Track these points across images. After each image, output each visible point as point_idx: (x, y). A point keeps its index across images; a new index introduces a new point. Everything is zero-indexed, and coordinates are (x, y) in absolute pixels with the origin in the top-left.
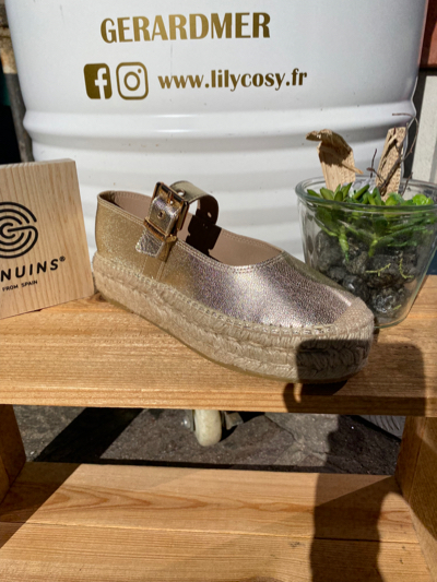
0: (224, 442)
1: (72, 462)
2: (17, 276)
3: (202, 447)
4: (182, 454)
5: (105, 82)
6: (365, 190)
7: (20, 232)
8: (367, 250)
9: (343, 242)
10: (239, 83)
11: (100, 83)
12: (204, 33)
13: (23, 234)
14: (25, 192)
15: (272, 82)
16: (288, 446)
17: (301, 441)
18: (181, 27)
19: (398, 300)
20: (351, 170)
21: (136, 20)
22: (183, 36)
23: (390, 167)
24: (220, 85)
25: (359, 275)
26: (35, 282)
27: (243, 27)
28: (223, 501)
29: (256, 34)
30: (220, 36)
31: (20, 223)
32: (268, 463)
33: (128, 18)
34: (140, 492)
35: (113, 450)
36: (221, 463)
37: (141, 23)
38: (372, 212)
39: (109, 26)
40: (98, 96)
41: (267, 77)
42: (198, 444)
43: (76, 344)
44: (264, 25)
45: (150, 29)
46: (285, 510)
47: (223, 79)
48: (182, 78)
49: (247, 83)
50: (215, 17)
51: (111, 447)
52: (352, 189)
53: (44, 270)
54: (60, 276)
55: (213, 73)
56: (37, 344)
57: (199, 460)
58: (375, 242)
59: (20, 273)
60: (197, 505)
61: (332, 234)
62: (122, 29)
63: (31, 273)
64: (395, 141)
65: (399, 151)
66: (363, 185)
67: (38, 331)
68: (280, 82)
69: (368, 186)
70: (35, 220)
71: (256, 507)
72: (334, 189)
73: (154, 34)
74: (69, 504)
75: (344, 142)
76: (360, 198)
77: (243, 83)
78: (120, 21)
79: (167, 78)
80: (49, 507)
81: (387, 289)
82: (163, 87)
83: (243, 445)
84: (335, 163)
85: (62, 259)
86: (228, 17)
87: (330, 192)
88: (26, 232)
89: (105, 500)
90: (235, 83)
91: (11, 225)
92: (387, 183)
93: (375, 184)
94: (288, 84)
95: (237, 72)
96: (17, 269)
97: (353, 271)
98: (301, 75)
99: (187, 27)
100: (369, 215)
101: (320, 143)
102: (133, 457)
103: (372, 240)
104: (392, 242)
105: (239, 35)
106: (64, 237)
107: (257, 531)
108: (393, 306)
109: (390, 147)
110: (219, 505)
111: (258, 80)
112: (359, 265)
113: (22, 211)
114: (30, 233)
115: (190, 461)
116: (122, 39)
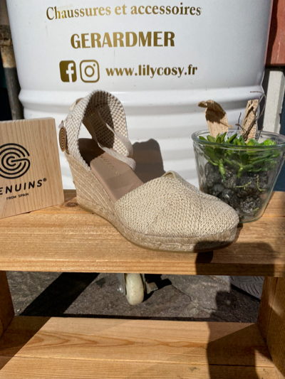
0: (145, 302)
1: (44, 316)
2: (16, 190)
3: (131, 305)
4: (118, 310)
5: (73, 72)
6: (235, 137)
7: (19, 162)
8: (237, 173)
9: (222, 169)
10: (156, 73)
11: (70, 72)
12: (135, 43)
13: (21, 164)
14: (23, 137)
15: (176, 73)
16: (187, 305)
17: (196, 301)
18: (120, 40)
19: (256, 205)
20: (225, 125)
21: (93, 35)
22: (122, 45)
23: (250, 123)
24: (144, 74)
25: (232, 189)
26: (27, 194)
27: (158, 40)
28: (146, 341)
29: (166, 44)
30: (144, 45)
31: (19, 156)
32: (174, 316)
33: (88, 34)
34: (90, 335)
35: (72, 308)
36: (144, 316)
37: (96, 37)
38: (239, 149)
39: (76, 38)
40: (68, 81)
41: (173, 70)
42: (129, 303)
43: (54, 233)
44: (171, 39)
45: (101, 41)
46: (186, 346)
47: (146, 70)
48: (121, 69)
49: (161, 72)
50: (141, 34)
51: (71, 306)
52: (226, 137)
53: (33, 186)
54: (43, 190)
55: (140, 67)
56: (29, 233)
57: (129, 314)
58: (242, 169)
59: (18, 188)
60: (129, 343)
61: (215, 164)
62: (84, 40)
63: (25, 188)
64: (252, 108)
65: (255, 114)
66: (233, 134)
67: (29, 225)
68: (181, 73)
69: (236, 135)
70: (29, 155)
71: (167, 344)
72: (215, 136)
73: (104, 43)
74: (43, 344)
75: (221, 108)
76: (231, 141)
77: (158, 73)
78: (83, 36)
79: (111, 69)
80: (30, 346)
81: (249, 198)
82: (109, 74)
83: (158, 304)
84: (216, 121)
85: (45, 180)
86: (149, 34)
87: (213, 138)
88: (23, 162)
89: (67, 341)
90: (153, 73)
91: (14, 157)
92: (248, 133)
93: (240, 133)
94: (186, 74)
95: (154, 66)
96: (16, 186)
97: (228, 186)
98: (194, 69)
99: (124, 40)
100: (238, 152)
101: (206, 109)
102: (86, 312)
103: (240, 167)
104: (252, 168)
105: (156, 44)
106: (46, 166)
107: (168, 360)
108: (253, 209)
109: (249, 111)
110: (142, 343)
111: (168, 71)
112: (232, 183)
113: (21, 149)
114: (25, 163)
115: (123, 314)
116: (84, 46)
